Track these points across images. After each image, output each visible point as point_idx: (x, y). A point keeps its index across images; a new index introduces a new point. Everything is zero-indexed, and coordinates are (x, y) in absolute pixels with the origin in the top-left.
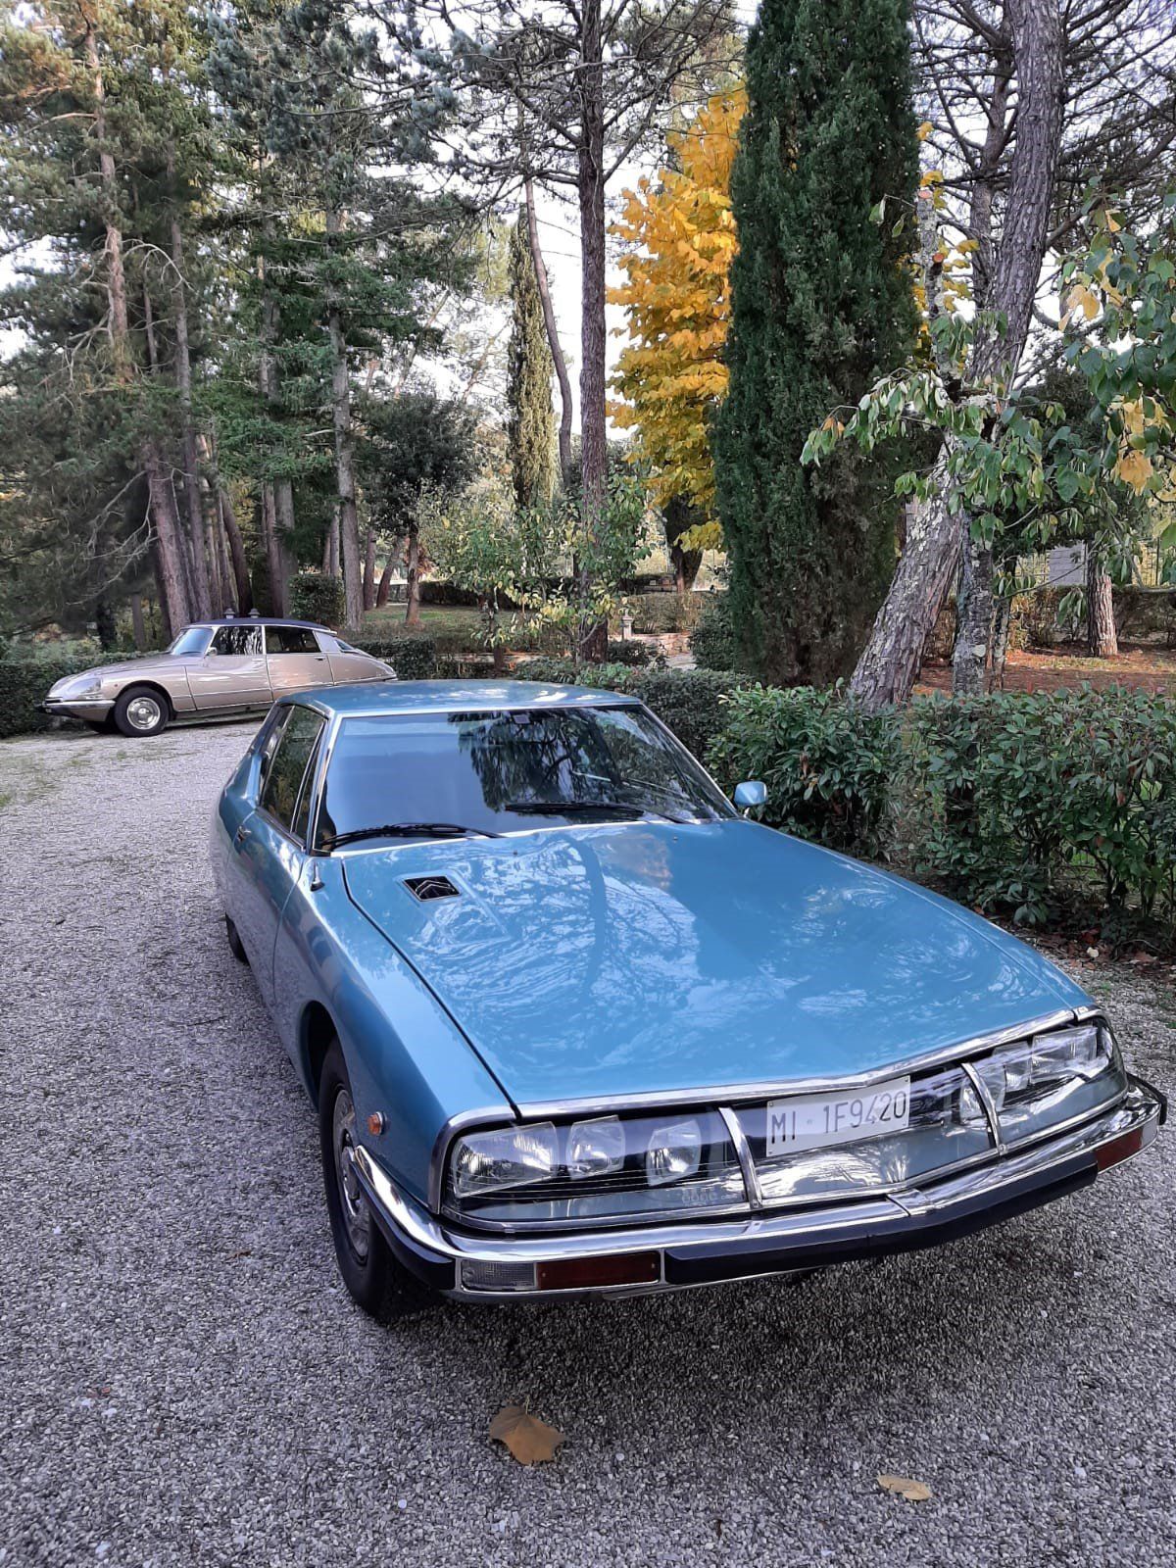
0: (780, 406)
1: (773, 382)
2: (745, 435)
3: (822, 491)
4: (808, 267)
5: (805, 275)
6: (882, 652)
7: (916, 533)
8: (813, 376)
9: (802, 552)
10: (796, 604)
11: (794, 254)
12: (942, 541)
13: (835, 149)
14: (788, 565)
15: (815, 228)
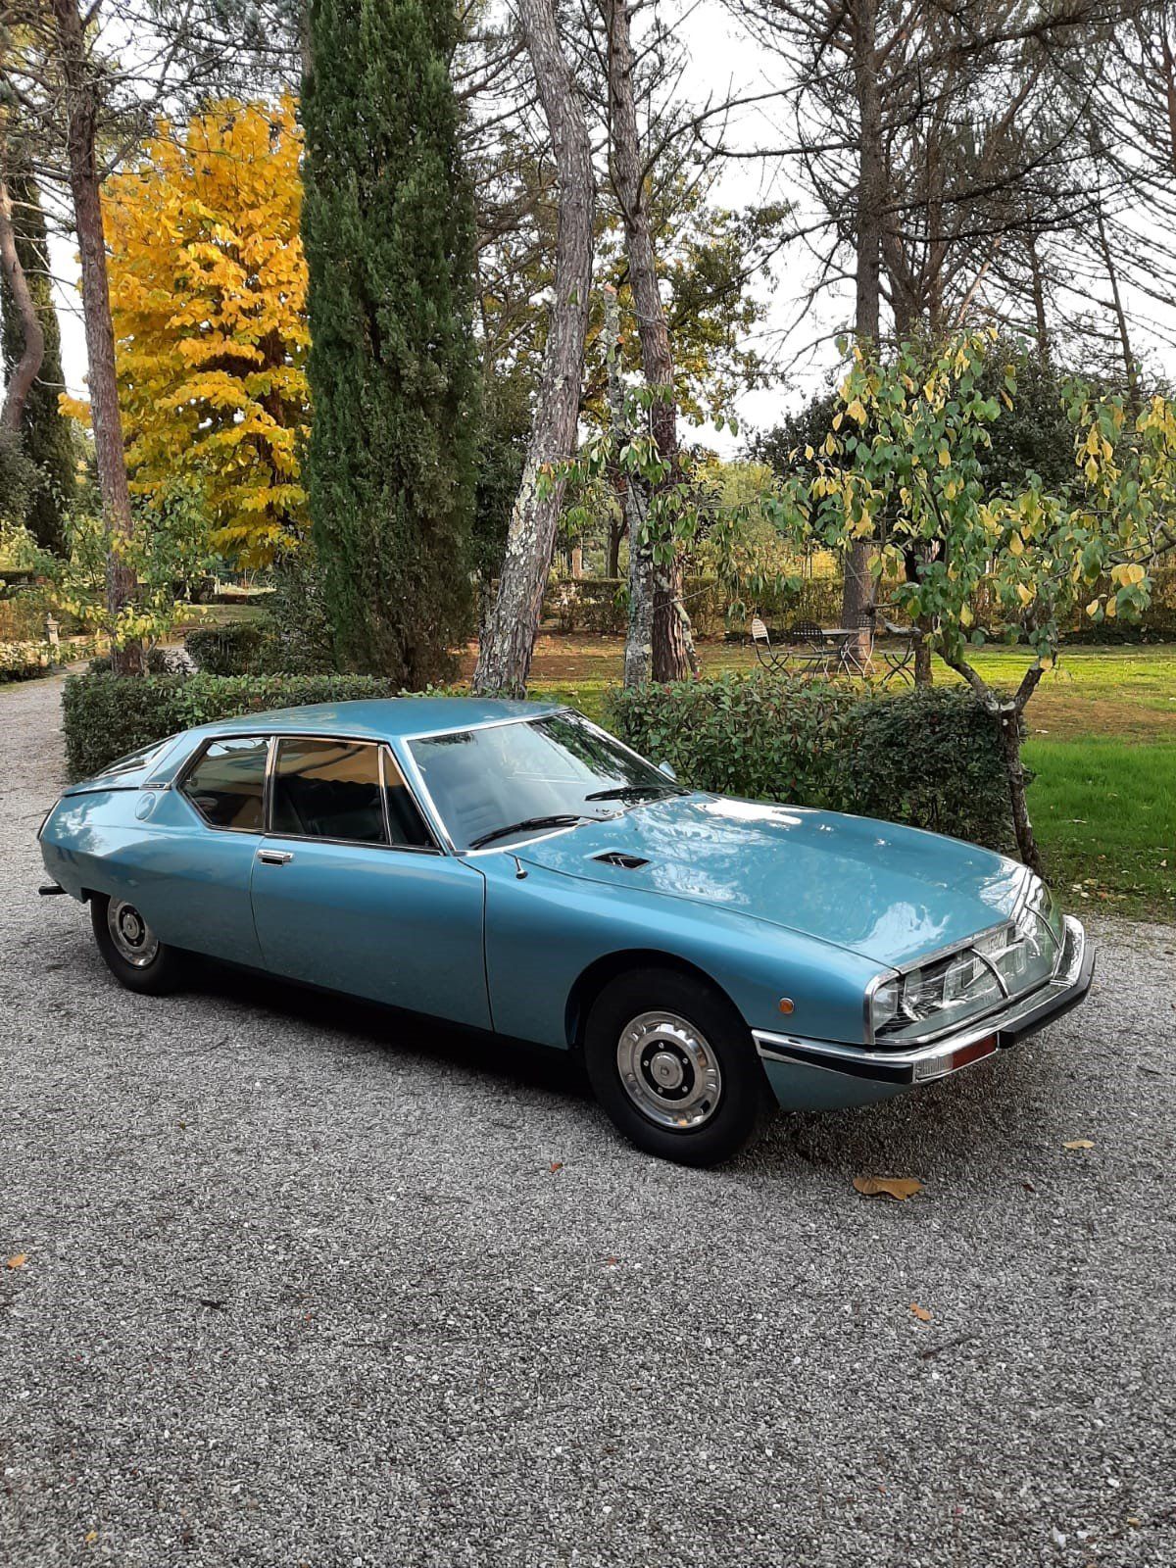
0: (378, 432)
1: (369, 411)
2: (342, 456)
3: (425, 511)
4: (397, 308)
5: (395, 316)
6: (502, 651)
7: (514, 548)
8: (408, 407)
9: (410, 565)
10: (407, 612)
11: (385, 297)
12: (539, 556)
13: (416, 207)
14: (399, 576)
15: (401, 274)
